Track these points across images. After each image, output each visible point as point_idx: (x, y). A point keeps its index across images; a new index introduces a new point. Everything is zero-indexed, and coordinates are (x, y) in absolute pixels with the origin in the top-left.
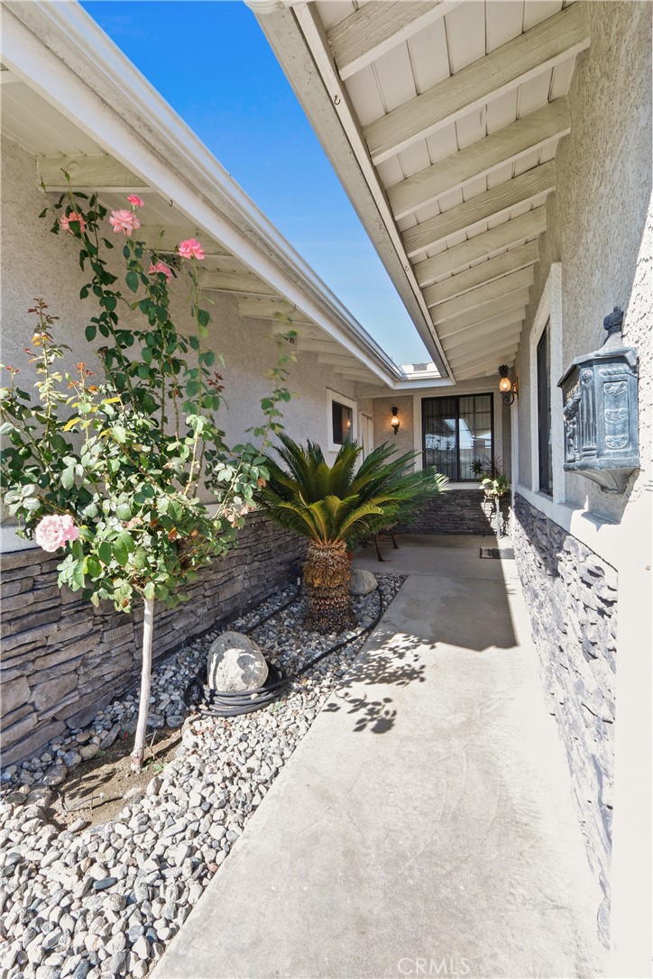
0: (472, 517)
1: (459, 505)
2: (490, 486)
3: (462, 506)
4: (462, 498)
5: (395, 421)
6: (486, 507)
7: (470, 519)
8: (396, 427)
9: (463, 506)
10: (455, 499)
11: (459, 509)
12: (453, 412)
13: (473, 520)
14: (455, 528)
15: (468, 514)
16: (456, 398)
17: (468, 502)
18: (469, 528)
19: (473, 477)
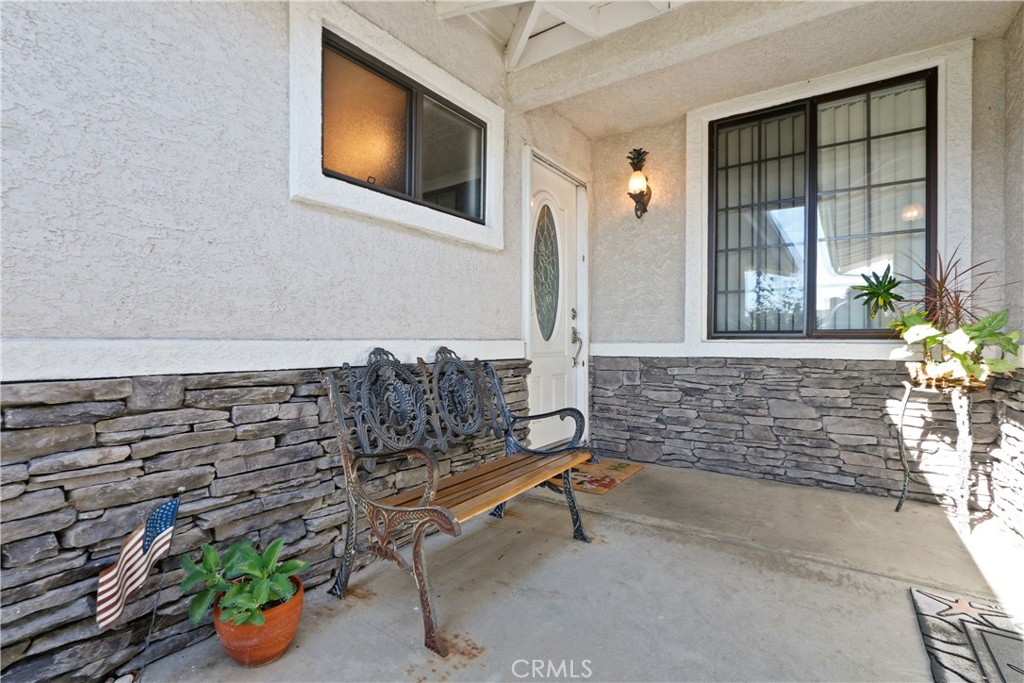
0: (853, 441)
1: (810, 402)
2: (928, 351)
3: (819, 407)
4: (824, 384)
5: (637, 183)
6: (907, 414)
7: (845, 448)
8: (641, 200)
9: (824, 409)
10: (800, 385)
11: (813, 413)
12: (800, 146)
13: (856, 449)
14: (798, 466)
15: (839, 429)
16: (808, 109)
17: (841, 395)
18: (841, 472)
19: (858, 324)
